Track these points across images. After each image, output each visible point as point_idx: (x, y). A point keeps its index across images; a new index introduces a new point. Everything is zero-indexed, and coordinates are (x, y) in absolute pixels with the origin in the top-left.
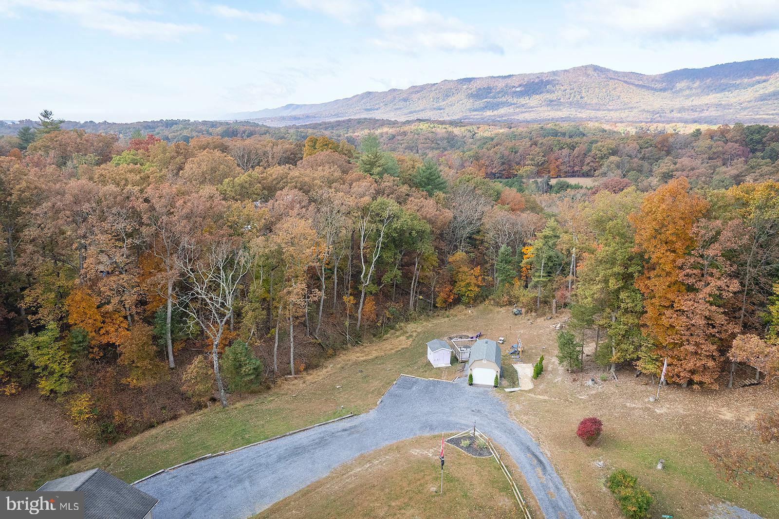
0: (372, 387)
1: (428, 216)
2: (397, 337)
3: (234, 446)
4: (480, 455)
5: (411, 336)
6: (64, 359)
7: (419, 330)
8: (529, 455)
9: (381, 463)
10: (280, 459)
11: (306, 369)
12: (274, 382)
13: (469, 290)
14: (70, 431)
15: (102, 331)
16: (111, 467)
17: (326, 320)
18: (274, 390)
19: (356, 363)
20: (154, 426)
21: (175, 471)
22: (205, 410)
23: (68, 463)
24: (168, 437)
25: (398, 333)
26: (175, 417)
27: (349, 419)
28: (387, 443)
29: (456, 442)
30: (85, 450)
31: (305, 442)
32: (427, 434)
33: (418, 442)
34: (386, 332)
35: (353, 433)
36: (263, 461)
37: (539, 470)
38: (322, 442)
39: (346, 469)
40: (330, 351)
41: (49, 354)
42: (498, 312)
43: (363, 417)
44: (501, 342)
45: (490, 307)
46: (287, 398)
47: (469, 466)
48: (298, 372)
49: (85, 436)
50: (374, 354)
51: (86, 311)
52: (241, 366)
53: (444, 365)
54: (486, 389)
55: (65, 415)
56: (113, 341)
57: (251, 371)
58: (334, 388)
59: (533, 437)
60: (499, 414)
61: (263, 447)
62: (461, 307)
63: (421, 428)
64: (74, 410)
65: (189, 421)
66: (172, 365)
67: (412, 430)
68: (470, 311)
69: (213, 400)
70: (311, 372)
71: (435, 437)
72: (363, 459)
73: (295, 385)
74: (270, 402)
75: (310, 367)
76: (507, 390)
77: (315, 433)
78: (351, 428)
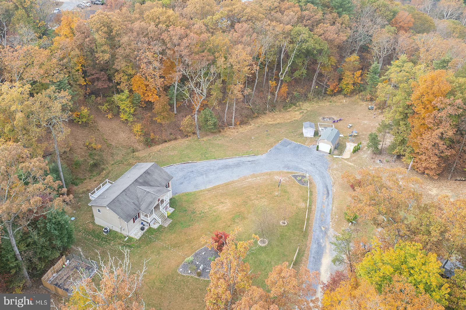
0: (269, 141)
1: (329, 38)
2: (296, 111)
3: (200, 160)
4: (303, 184)
5: (303, 112)
6: (131, 106)
7: (309, 109)
8: (325, 189)
9: (260, 179)
10: (219, 169)
11: (240, 124)
12: (223, 129)
13: (347, 87)
14: (133, 138)
15: (146, 95)
16: (151, 158)
17: (257, 94)
18: (223, 133)
19: (266, 125)
20: (166, 142)
21: (177, 165)
22: (190, 138)
23: (133, 152)
24: (174, 149)
25: (297, 108)
26: (176, 139)
27: (252, 157)
28: (266, 171)
29: (295, 177)
30: (139, 148)
31: (231, 163)
32: (285, 170)
33: (279, 173)
34: (290, 107)
35: (252, 163)
36: (212, 168)
37: (325, 196)
38: (238, 165)
39: (246, 178)
40: (256, 114)
41: (125, 104)
42: (361, 105)
43: (259, 157)
44: (349, 127)
45: (359, 100)
46: (227, 139)
47: (296, 188)
48: (236, 125)
49: (139, 141)
50: (278, 121)
51: (140, 85)
52: (207, 121)
53: (309, 136)
54: (324, 154)
55: (131, 130)
56: (150, 100)
57: (212, 124)
58: (251, 138)
59: (333, 182)
60: (323, 168)
61: (213, 162)
62: (341, 96)
63: (284, 167)
64: (135, 129)
65: (182, 142)
66: (175, 112)
67: (279, 167)
68: (344, 101)
69: (194, 133)
70: (242, 126)
71: (288, 172)
72: (254, 176)
73: (232, 133)
74: (219, 140)
75: (243, 123)
76: (334, 156)
77: (235, 160)
78: (252, 161)
